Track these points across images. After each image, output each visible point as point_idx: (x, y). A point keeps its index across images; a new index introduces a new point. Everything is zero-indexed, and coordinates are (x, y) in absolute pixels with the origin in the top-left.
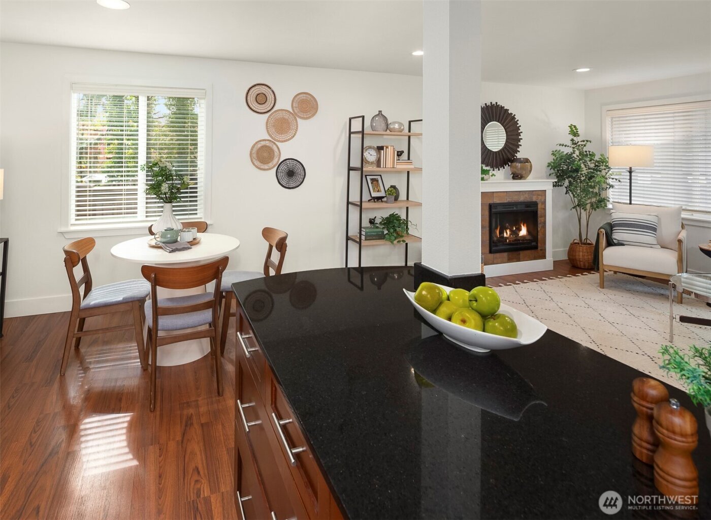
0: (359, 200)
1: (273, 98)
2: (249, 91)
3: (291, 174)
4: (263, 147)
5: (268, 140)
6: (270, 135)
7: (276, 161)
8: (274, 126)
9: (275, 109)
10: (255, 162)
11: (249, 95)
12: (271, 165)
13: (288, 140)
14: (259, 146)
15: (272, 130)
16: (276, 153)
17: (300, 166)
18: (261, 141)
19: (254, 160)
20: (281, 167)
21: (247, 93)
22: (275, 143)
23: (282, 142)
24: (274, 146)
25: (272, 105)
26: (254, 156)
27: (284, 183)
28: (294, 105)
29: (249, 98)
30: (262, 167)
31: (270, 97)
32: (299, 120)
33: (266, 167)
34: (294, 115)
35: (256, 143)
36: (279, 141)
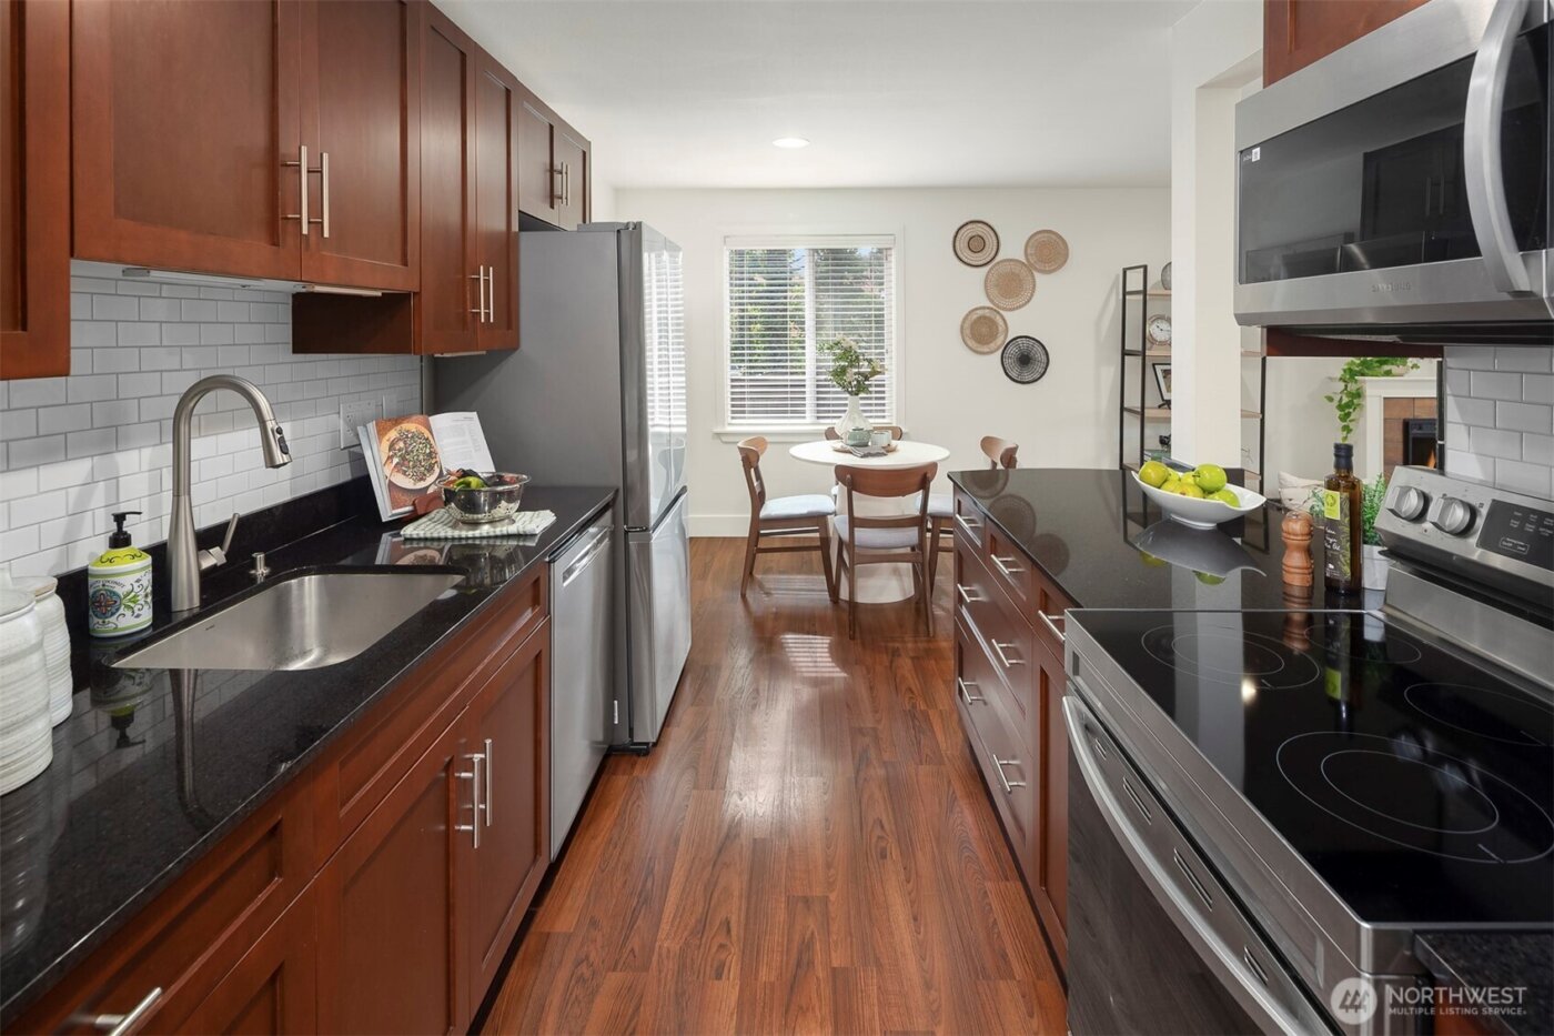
0: (1139, 405)
1: (995, 242)
2: (957, 233)
3: (1025, 360)
4: (980, 318)
5: (988, 308)
6: (992, 301)
7: (1000, 340)
8: (997, 286)
9: (998, 259)
10: (969, 343)
11: (958, 239)
12: (993, 346)
13: (1020, 307)
14: (975, 317)
15: (994, 292)
16: (1000, 329)
17: (1040, 349)
18: (976, 309)
19: (967, 339)
20: (1009, 350)
21: (956, 237)
22: (998, 313)
23: (1010, 310)
24: (998, 317)
25: (994, 252)
26: (968, 332)
27: (1014, 375)
28: (1029, 251)
29: (957, 244)
30: (979, 349)
31: (991, 240)
32: (1036, 274)
33: (986, 349)
34: (1029, 267)
35: (970, 312)
36: (1005, 309)
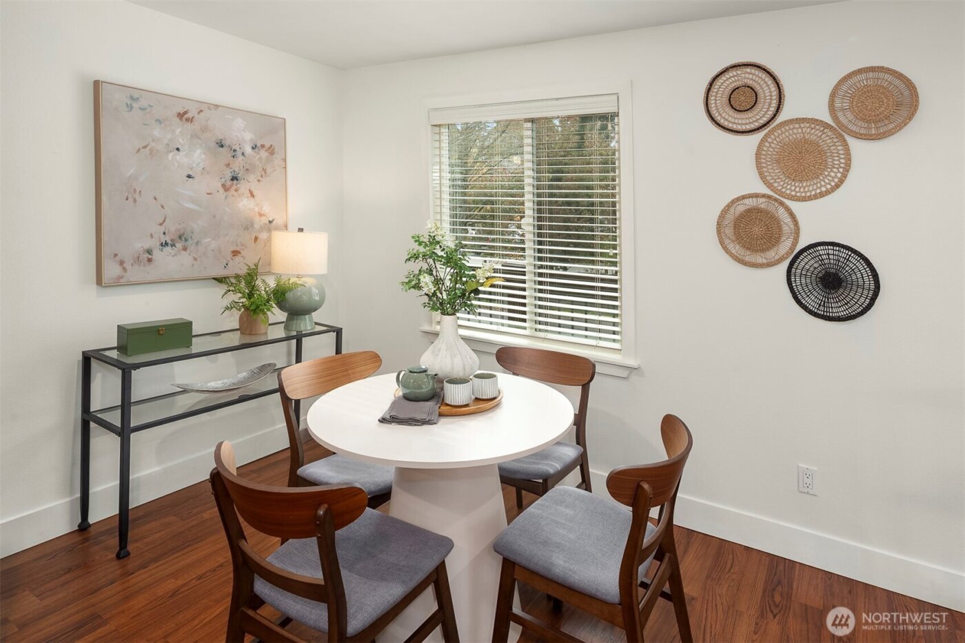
1: (775, 93)
2: (711, 84)
3: (831, 281)
4: (749, 211)
5: (764, 196)
6: (770, 186)
7: (784, 246)
8: (778, 161)
9: (781, 118)
10: (731, 247)
11: (712, 93)
12: (772, 254)
13: (822, 195)
14: (741, 208)
15: (774, 171)
16: (785, 229)
17: (861, 265)
18: (744, 197)
19: (727, 241)
20: (803, 262)
21: (709, 90)
22: (782, 204)
23: (804, 199)
24: (781, 211)
25: (773, 109)
26: (729, 231)
27: (811, 303)
28: (838, 105)
29: (712, 99)
30: (747, 259)
31: (767, 90)
32: (855, 145)
33: (759, 259)
34: (839, 131)
35: (733, 202)
